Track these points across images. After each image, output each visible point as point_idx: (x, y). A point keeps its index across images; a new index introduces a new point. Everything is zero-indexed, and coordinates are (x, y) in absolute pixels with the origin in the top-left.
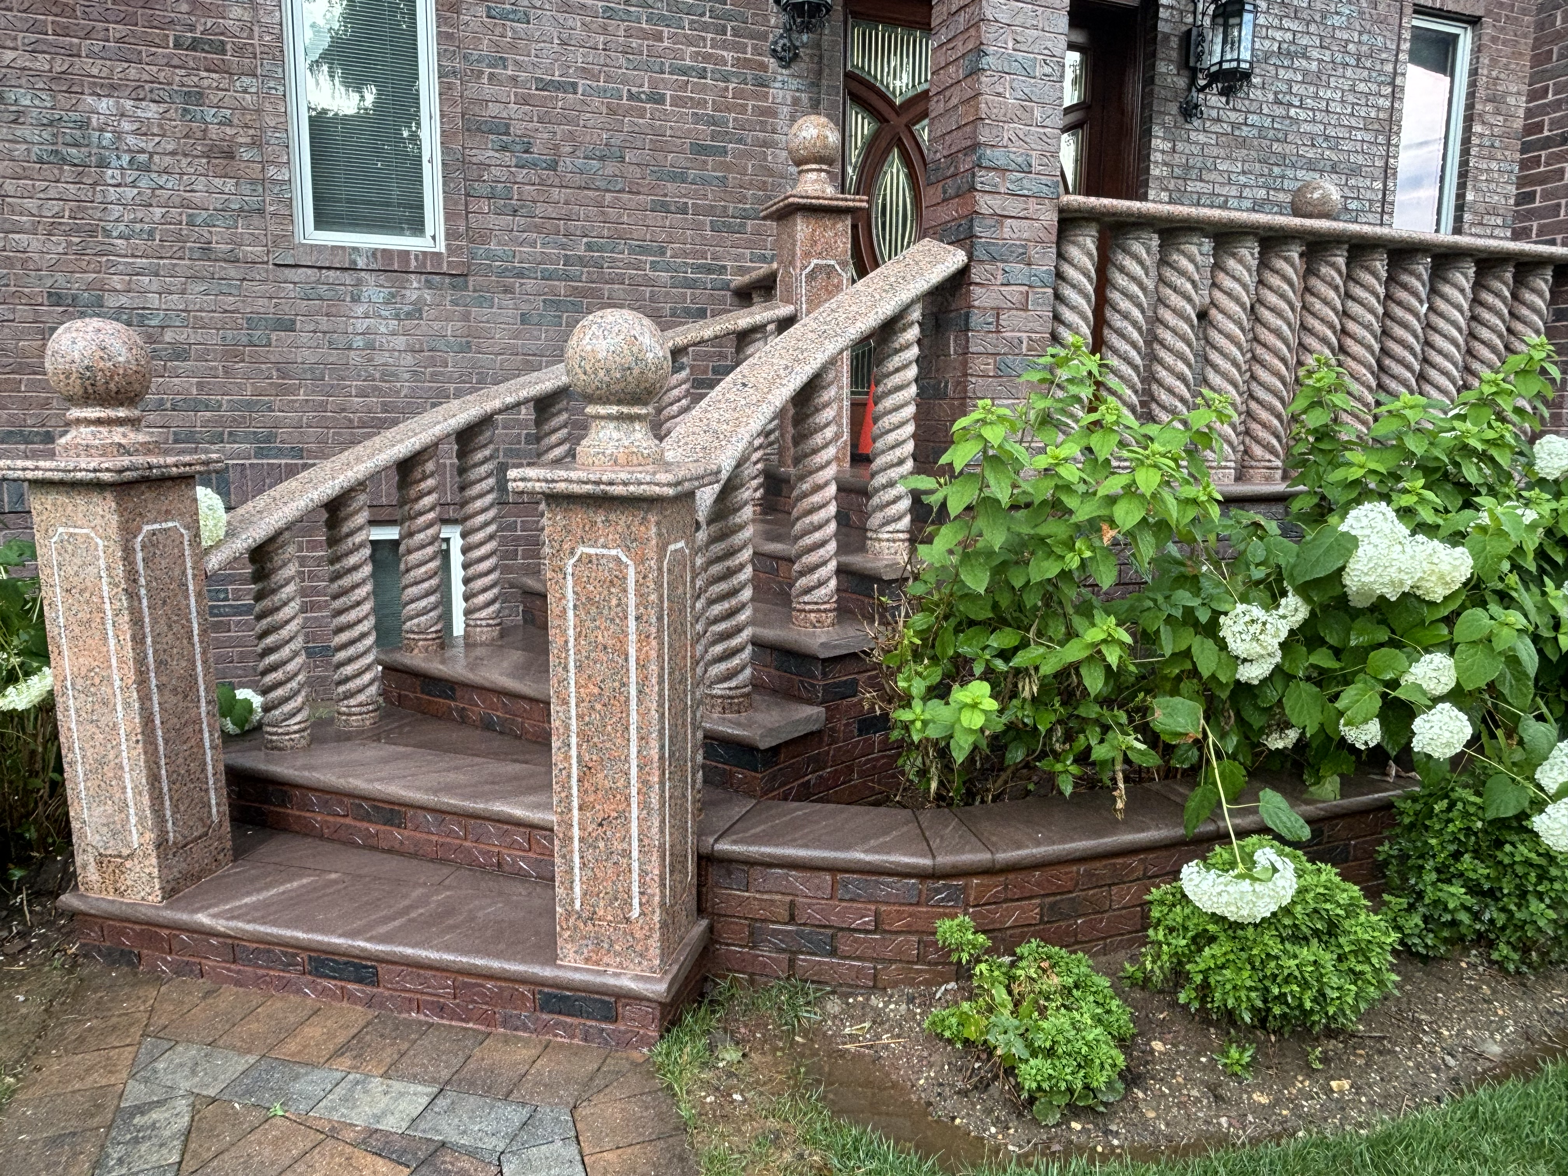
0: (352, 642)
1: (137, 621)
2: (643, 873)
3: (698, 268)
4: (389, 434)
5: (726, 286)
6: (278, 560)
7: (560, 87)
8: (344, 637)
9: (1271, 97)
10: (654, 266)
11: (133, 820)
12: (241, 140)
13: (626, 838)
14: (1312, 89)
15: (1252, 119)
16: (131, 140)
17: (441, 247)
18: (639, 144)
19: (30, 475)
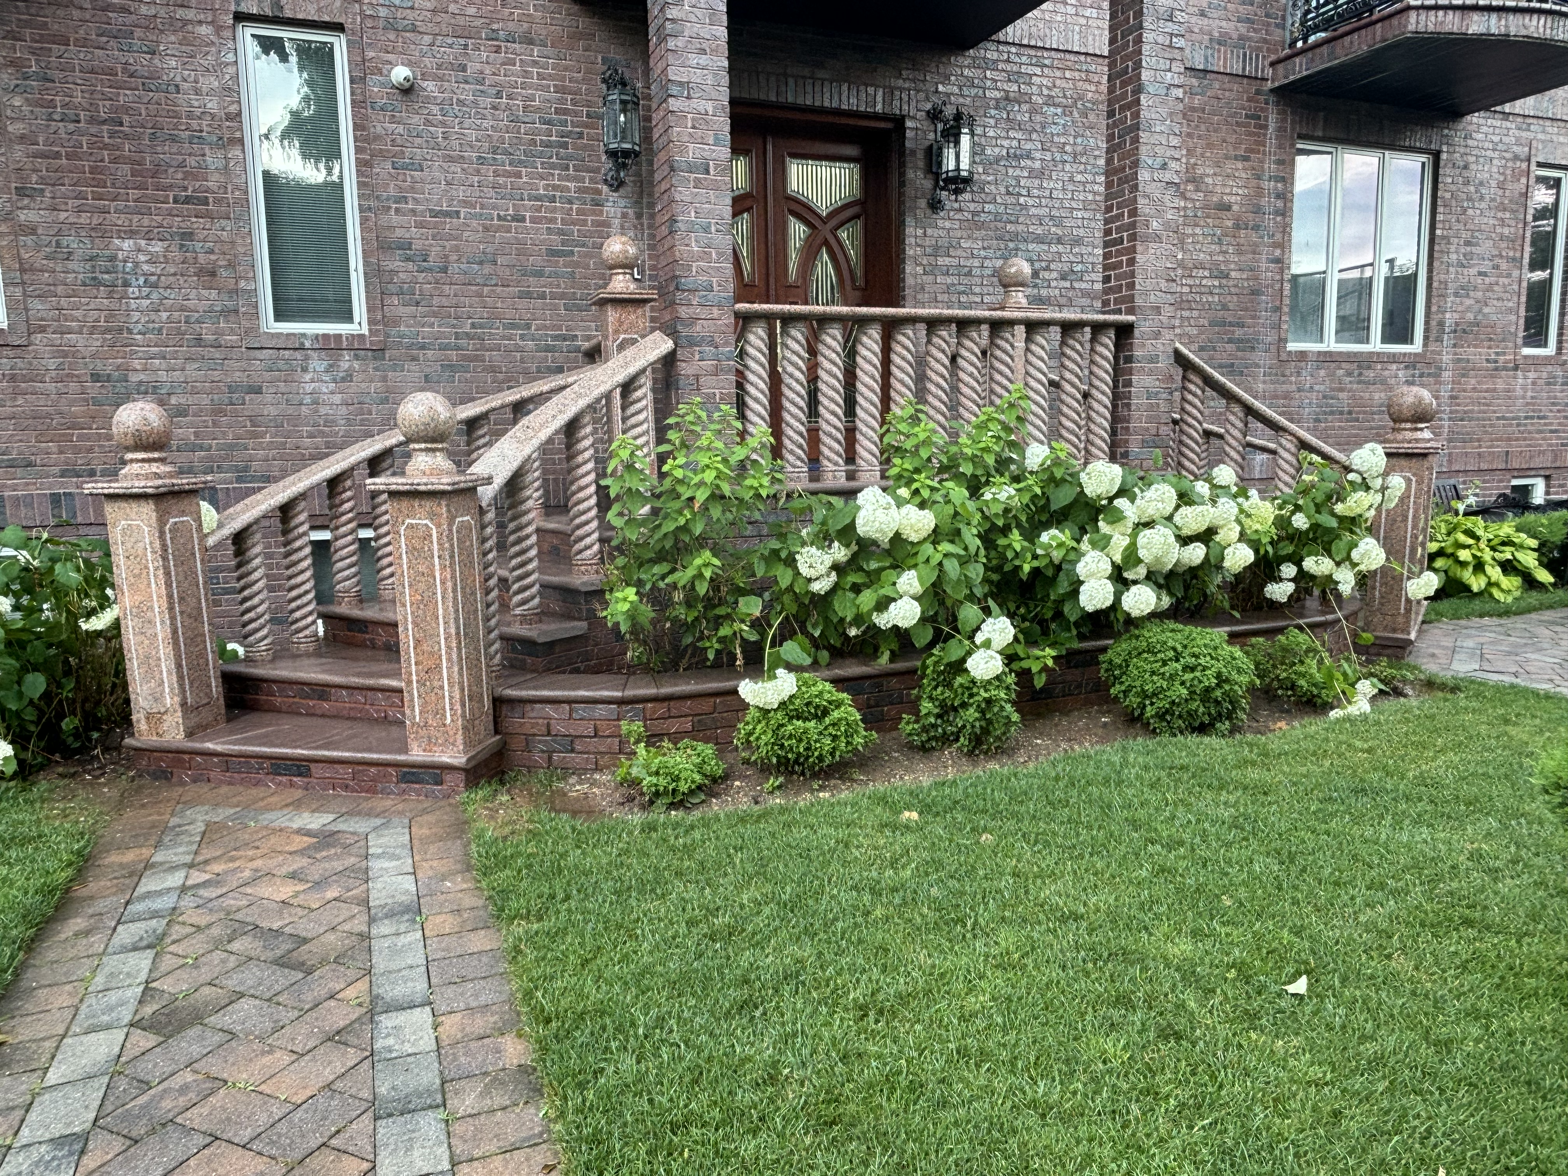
0: (299, 597)
1: (167, 574)
2: (451, 698)
3: (555, 338)
4: (321, 463)
5: (578, 350)
6: (250, 542)
7: (447, 214)
8: (294, 593)
9: (1003, 190)
10: (522, 337)
11: (167, 690)
12: (221, 263)
13: (441, 679)
14: (1037, 182)
15: (987, 207)
16: (145, 267)
17: (365, 330)
18: (507, 251)
19: (106, 491)
